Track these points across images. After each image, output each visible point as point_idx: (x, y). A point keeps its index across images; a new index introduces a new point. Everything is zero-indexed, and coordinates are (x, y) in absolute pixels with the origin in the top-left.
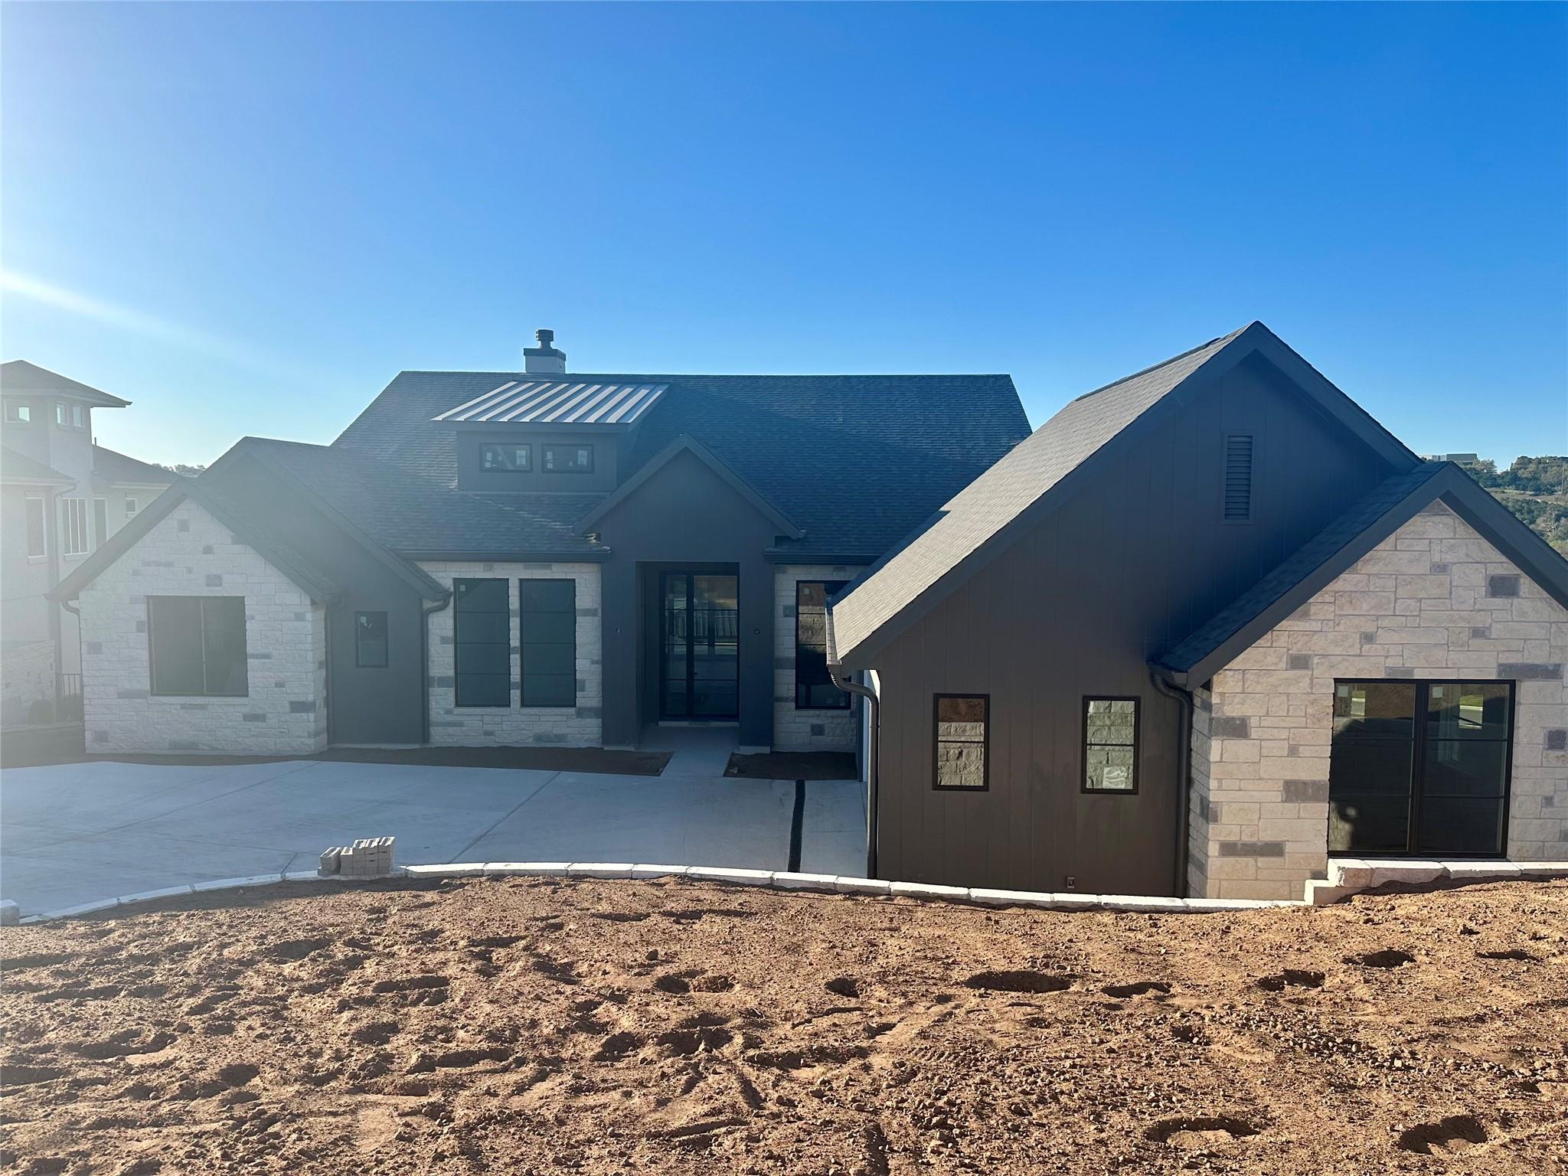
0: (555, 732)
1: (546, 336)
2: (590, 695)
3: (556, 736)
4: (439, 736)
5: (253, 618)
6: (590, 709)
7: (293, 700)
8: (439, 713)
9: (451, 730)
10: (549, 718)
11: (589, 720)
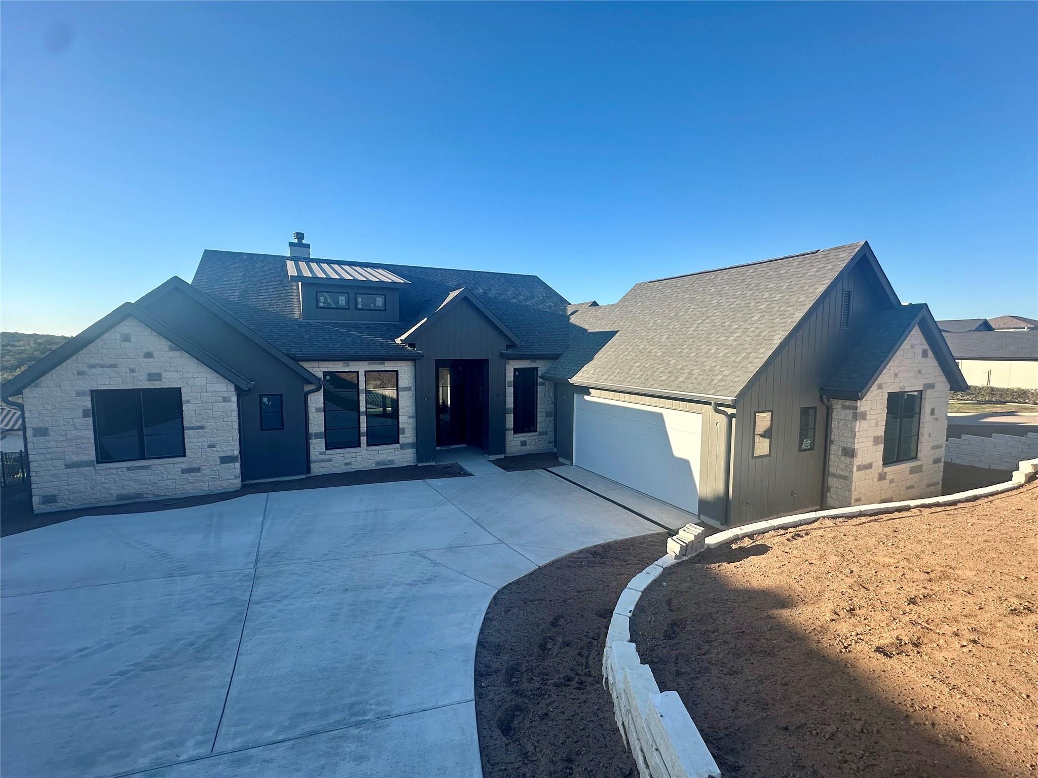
0: (388, 459)
1: (300, 236)
2: (408, 435)
3: (389, 461)
4: (317, 469)
5: (188, 402)
6: (408, 444)
7: (222, 455)
8: (316, 455)
9: (323, 464)
10: (384, 451)
11: (407, 450)
